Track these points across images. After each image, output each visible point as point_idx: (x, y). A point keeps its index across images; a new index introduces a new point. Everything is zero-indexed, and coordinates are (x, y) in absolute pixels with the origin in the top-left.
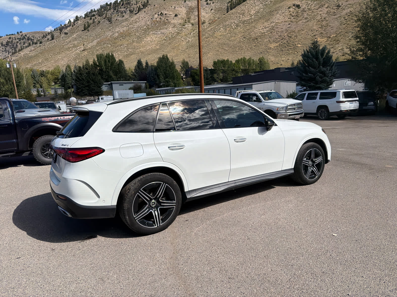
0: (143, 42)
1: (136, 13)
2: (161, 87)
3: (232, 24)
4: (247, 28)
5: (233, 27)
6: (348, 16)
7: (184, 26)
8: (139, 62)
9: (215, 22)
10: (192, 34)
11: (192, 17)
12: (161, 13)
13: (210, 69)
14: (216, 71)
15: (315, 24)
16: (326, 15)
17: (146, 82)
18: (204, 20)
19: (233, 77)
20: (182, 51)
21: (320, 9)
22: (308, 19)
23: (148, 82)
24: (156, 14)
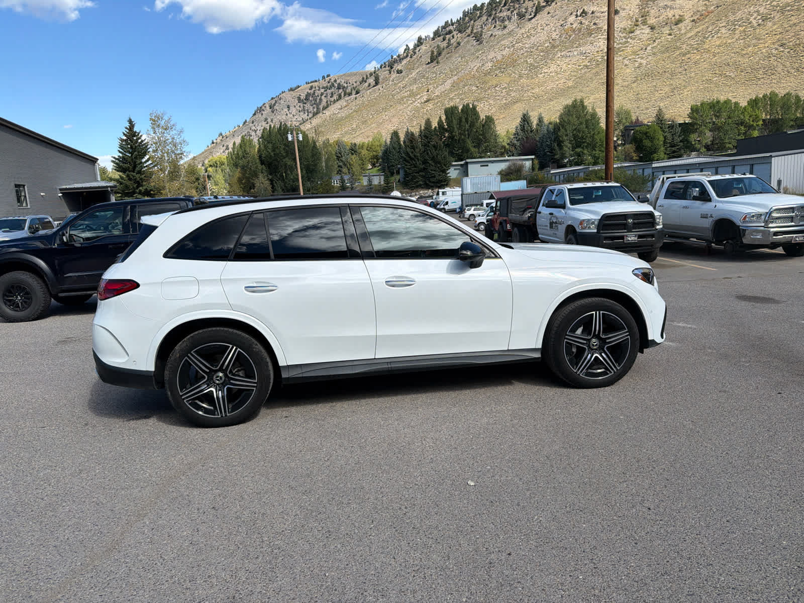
0: (541, 76)
1: (530, 17)
2: (564, 166)
3: (752, 15)
4: (791, 23)
5: (754, 22)
7: (633, 34)
8: (525, 119)
9: (707, 16)
10: (649, 48)
11: (652, 11)
12: (584, 12)
13: (680, 124)
14: (696, 127)
17: (533, 157)
18: (680, 16)
19: (740, 138)
20: (622, 89)
23: (537, 157)
24: (571, 14)
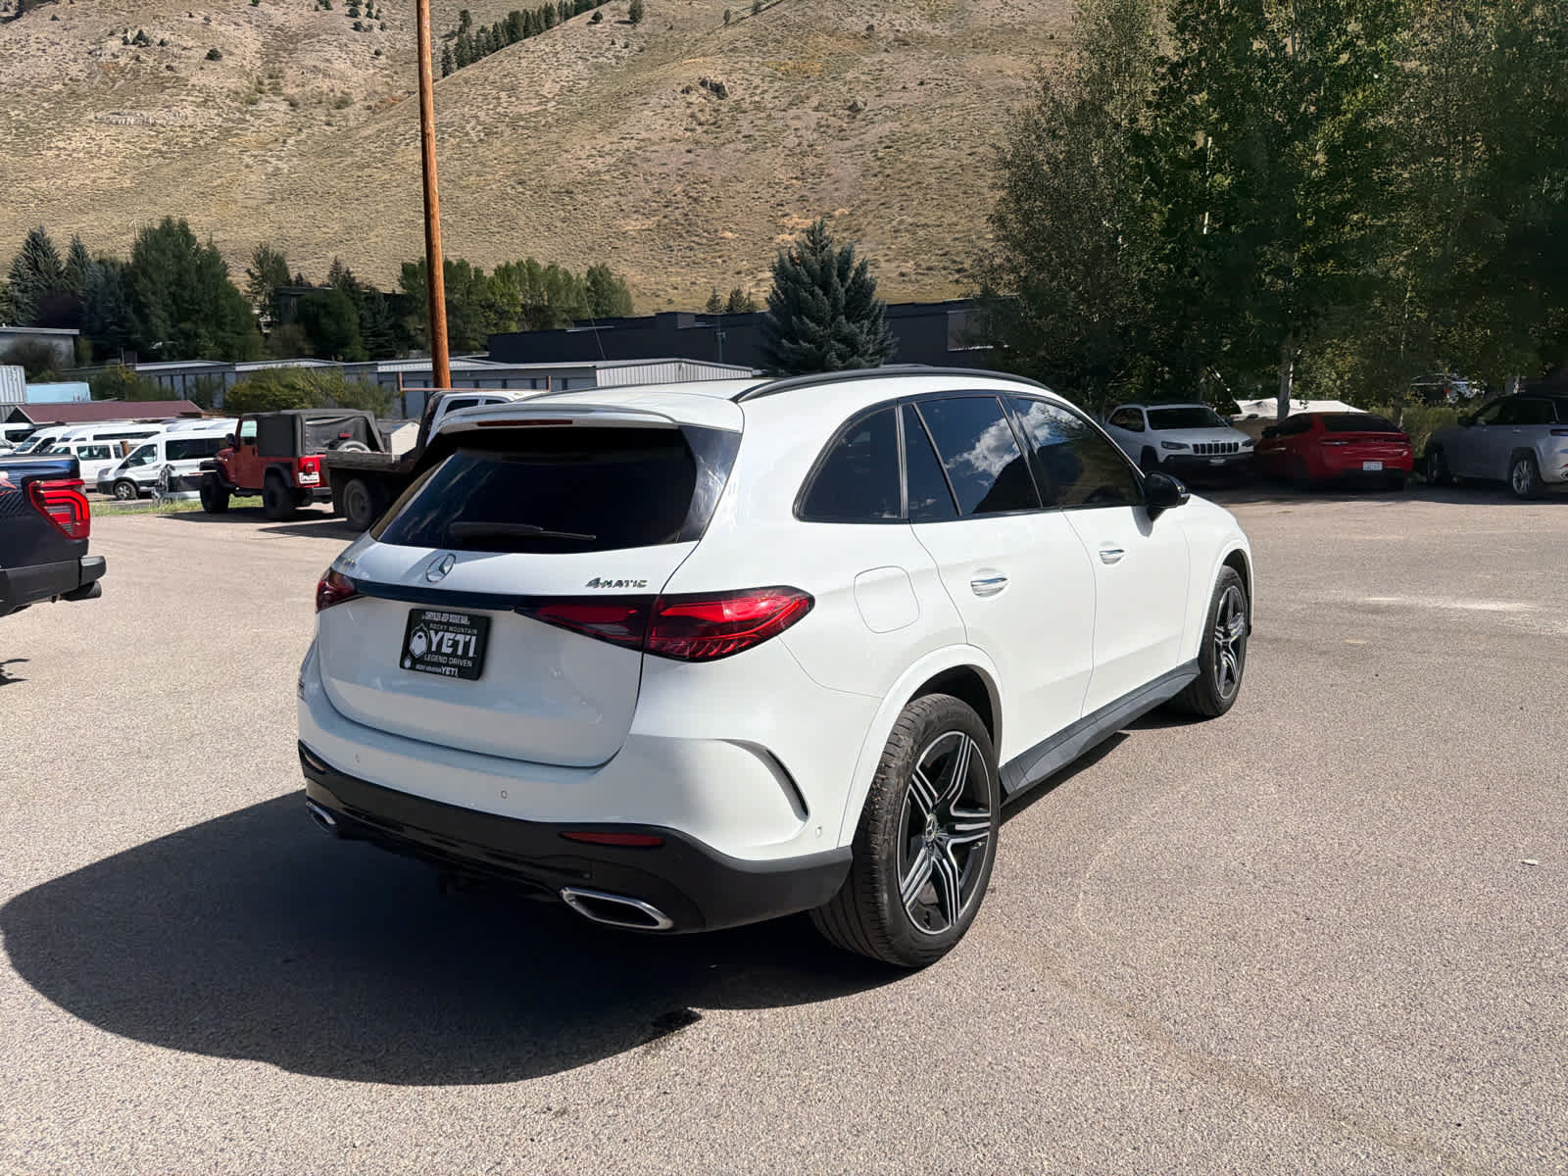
0: (50, 153)
1: (5, 15)
2: (155, 357)
3: (468, 122)
4: (529, 148)
5: (473, 134)
6: (886, 147)
7: (254, 107)
8: (37, 244)
9: (393, 105)
10: (291, 141)
11: (289, 72)
12: (140, 36)
13: (386, 296)
14: (414, 304)
15: (780, 161)
16: (815, 136)
17: (76, 332)
18: (343, 92)
19: (489, 332)
20: (245, 211)
21: (793, 112)
22: (754, 143)
23: (87, 331)
24: (112, 34)
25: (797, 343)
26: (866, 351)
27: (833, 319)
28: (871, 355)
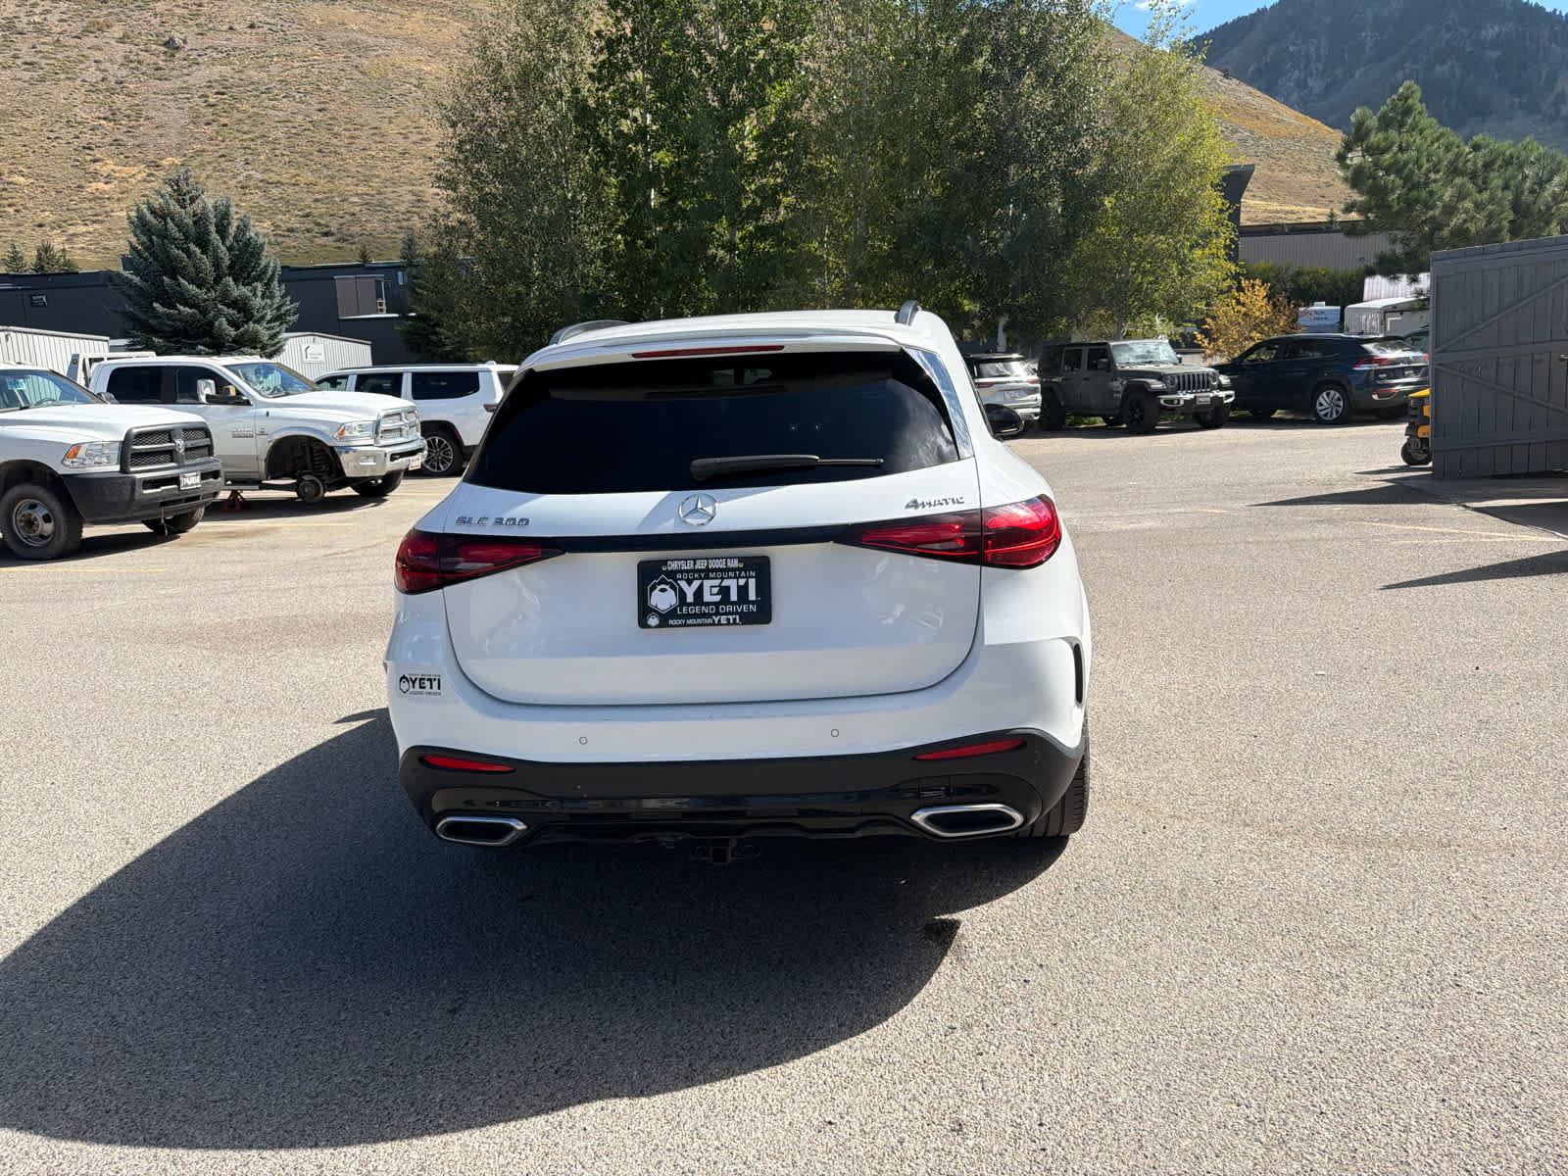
6: (217, 93)
15: (80, 96)
16: (124, 72)
21: (90, 40)
22: (41, 72)
25: (175, 307)
26: (263, 318)
27: (218, 280)
28: (269, 322)
